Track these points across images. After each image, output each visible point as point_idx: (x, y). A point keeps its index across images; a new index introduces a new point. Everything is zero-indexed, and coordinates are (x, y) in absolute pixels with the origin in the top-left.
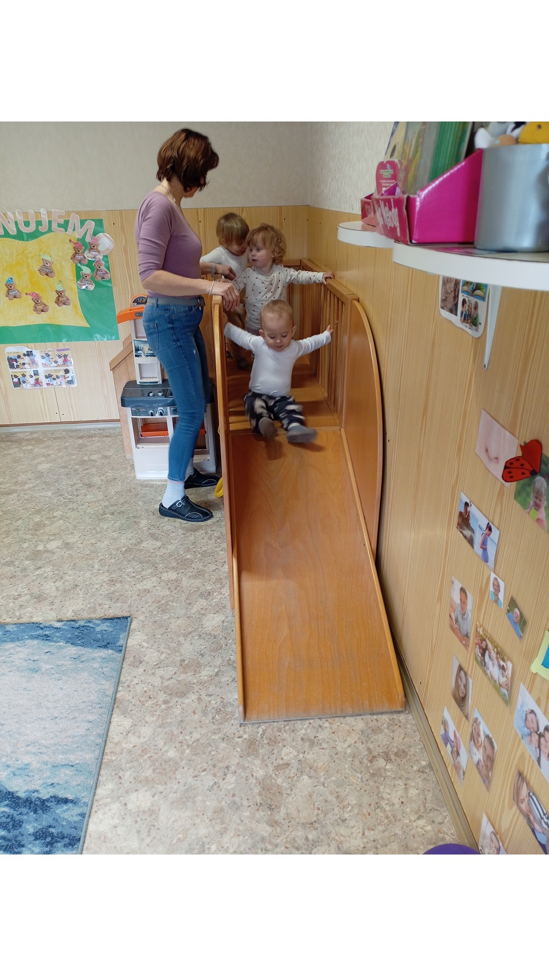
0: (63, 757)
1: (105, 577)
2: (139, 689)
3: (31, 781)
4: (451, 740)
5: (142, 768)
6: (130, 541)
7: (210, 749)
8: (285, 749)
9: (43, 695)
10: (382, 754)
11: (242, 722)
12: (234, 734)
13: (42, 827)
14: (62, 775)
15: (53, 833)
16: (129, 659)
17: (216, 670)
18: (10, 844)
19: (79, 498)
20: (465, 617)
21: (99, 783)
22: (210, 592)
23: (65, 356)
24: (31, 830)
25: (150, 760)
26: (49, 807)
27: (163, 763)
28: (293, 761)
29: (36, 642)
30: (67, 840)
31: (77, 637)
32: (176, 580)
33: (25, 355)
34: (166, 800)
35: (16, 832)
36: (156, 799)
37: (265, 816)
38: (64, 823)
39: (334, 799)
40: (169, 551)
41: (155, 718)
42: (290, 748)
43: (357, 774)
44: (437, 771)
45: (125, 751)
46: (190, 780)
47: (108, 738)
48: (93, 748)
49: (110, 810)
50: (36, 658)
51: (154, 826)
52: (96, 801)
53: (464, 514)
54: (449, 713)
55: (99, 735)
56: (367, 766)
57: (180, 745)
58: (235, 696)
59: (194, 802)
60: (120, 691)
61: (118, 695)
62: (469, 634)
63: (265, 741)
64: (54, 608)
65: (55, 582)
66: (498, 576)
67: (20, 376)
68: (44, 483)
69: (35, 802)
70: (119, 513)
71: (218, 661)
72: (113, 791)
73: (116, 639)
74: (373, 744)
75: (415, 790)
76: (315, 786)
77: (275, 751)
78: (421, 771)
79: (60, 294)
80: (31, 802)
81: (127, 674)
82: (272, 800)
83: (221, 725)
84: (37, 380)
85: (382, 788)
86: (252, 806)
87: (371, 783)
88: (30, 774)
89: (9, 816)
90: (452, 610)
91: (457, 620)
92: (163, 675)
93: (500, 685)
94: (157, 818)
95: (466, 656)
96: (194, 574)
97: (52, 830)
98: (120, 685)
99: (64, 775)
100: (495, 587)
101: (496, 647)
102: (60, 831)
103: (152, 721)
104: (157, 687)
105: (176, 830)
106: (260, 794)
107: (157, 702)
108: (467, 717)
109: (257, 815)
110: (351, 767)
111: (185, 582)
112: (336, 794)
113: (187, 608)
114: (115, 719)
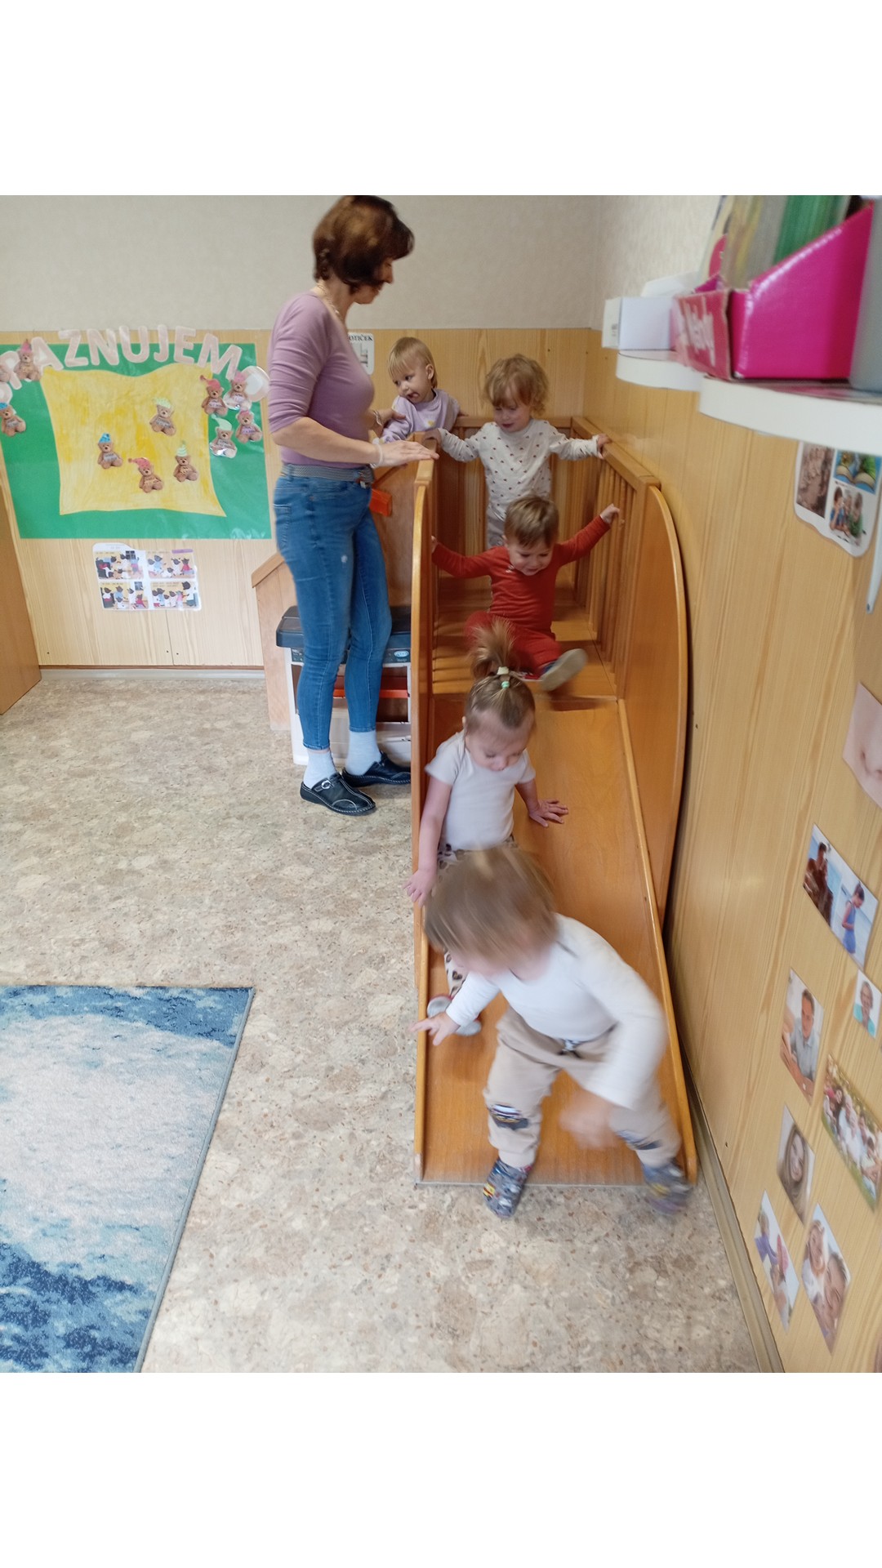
0: (124, 1213)
1: (218, 920)
2: (257, 1110)
3: (69, 1248)
4: (771, 1250)
5: (248, 1243)
6: (264, 864)
7: (361, 1222)
8: (486, 1235)
9: (103, 1106)
10: (650, 1260)
11: (418, 1182)
12: (404, 1201)
13: (78, 1327)
14: (120, 1243)
15: (95, 1339)
16: (245, 1058)
17: (384, 1089)
18: (25, 1350)
19: (190, 788)
20: (809, 1043)
21: (176, 1262)
22: (383, 958)
23: (186, 561)
24: (62, 1331)
25: (263, 1231)
26: (94, 1294)
27: (282, 1238)
28: (498, 1257)
29: (100, 1018)
30: (116, 1353)
31: (166, 1015)
32: (332, 934)
33: (122, 557)
34: (282, 1302)
35: (37, 1331)
36: (266, 1298)
37: (443, 1346)
38: (115, 1324)
39: (563, 1331)
40: (324, 884)
41: (277, 1162)
42: (496, 1235)
43: (604, 1290)
44: (745, 1299)
45: (223, 1211)
46: (324, 1271)
47: (199, 1188)
48: (173, 1203)
49: (190, 1309)
50: (97, 1044)
51: (259, 1344)
52: (170, 1291)
53: (817, 864)
54: (771, 1203)
55: (185, 1182)
56: (623, 1277)
57: (313, 1210)
58: (409, 1135)
59: (328, 1311)
60: (225, 1110)
61: (221, 1117)
62: (814, 1075)
63: (455, 1218)
64: (134, 965)
65: (139, 923)
66: (872, 981)
67: (114, 590)
68: (138, 761)
69: (72, 1284)
70: (251, 817)
71: (388, 1075)
72: (198, 1278)
73: (227, 1023)
74: (637, 1241)
75: (704, 1329)
76: (532, 1305)
77: (470, 1237)
78: (717, 1297)
79: (182, 462)
80: (66, 1284)
81: (238, 1084)
82: (457, 1320)
83: (383, 1184)
84: (140, 597)
85: (646, 1319)
86: (423, 1328)
87: (629, 1308)
88: (70, 1236)
89: (29, 1302)
90: (786, 1028)
91: (794, 1047)
92: (297, 1090)
93: (863, 1172)
94: (266, 1331)
95: (808, 1112)
96: (361, 924)
97: (94, 1333)
98: (226, 1100)
99: (123, 1242)
100: (865, 999)
101: (859, 1103)
102: (107, 1336)
103: (272, 1166)
104: (285, 1108)
105: (294, 1355)
106: (438, 1308)
107: (283, 1134)
108: (801, 1216)
109: (432, 1344)
110: (597, 1277)
111: (346, 937)
112: (567, 1322)
113: (345, 981)
114: (213, 1157)
